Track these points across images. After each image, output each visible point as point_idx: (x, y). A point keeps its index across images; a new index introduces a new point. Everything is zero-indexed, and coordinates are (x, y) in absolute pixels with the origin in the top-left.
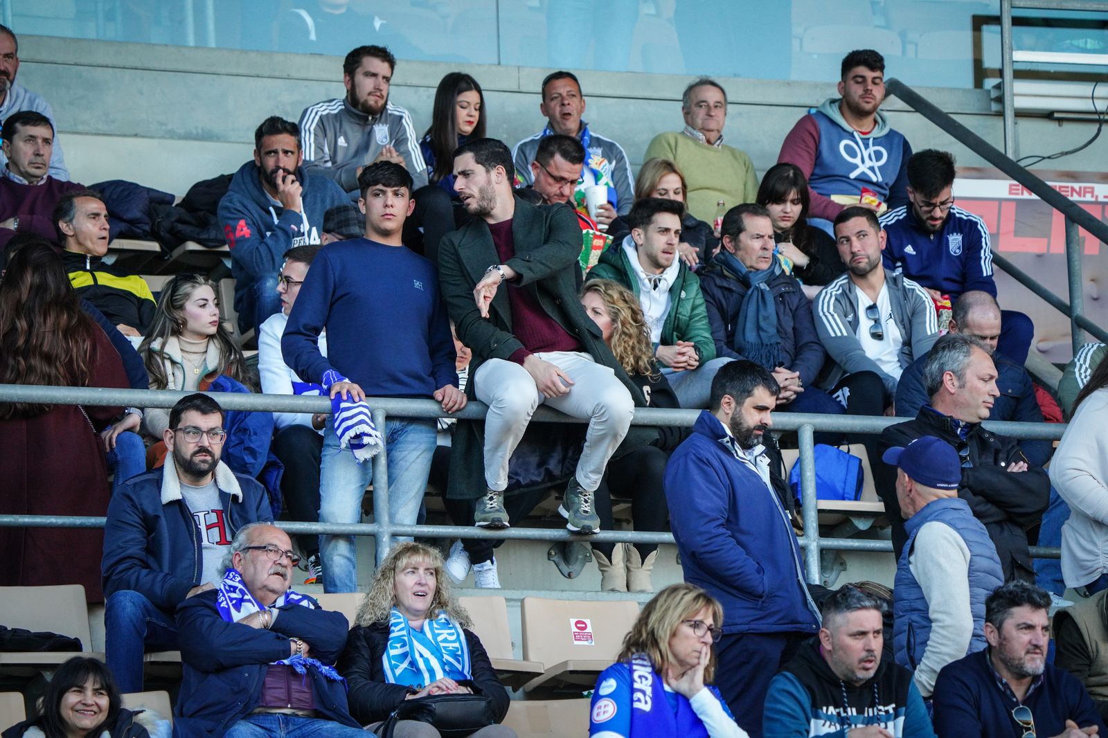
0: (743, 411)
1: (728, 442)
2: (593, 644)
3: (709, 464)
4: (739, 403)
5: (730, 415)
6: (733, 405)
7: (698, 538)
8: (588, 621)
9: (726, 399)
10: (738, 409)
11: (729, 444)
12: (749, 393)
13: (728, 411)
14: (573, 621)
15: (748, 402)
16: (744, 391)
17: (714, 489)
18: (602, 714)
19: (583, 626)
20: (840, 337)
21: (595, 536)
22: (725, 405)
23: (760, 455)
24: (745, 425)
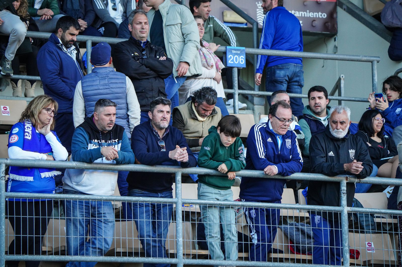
0: (65, 35)
1: (60, 45)
2: (9, 115)
3: (53, 53)
4: (64, 32)
5: (61, 36)
6: (62, 32)
7: (48, 79)
8: (8, 107)
9: (60, 29)
10: (63, 34)
11: (61, 46)
12: (68, 29)
13: (61, 34)
14: (2, 107)
15: (67, 31)
16: (66, 27)
17: (55, 63)
18: (13, 140)
19: (6, 108)
20: (101, 9)
21: (11, 77)
22: (60, 32)
23: (73, 50)
24: (66, 40)
